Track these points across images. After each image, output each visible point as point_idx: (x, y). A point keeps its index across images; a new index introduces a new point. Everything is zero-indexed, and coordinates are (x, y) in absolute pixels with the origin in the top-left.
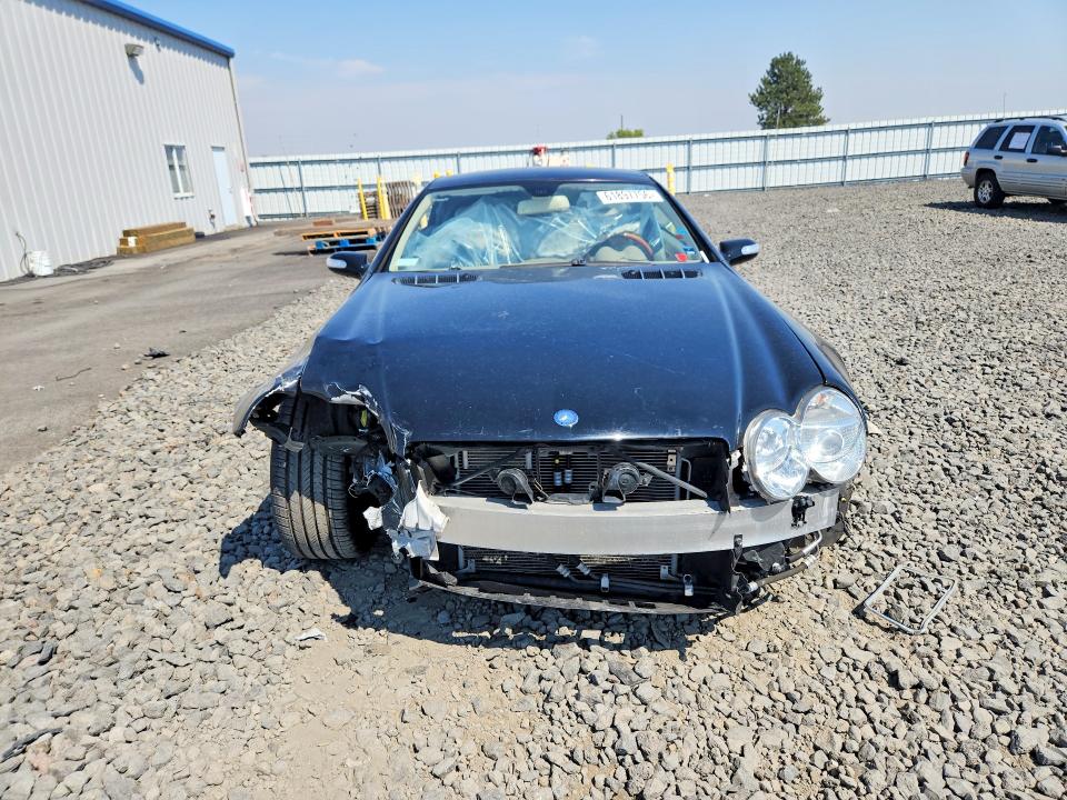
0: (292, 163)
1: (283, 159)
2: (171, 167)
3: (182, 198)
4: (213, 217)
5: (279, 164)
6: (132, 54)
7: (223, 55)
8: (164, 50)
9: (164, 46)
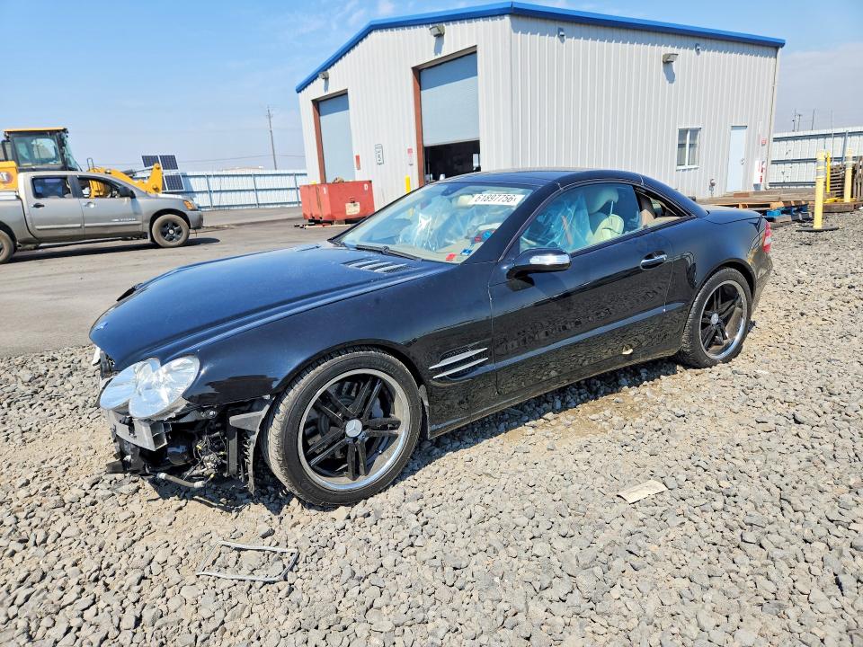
0: (837, 135)
1: (829, 132)
2: (681, 146)
3: (685, 170)
4: (713, 185)
5: (825, 136)
6: (667, 62)
7: (774, 46)
8: (704, 53)
9: (704, 50)
